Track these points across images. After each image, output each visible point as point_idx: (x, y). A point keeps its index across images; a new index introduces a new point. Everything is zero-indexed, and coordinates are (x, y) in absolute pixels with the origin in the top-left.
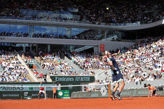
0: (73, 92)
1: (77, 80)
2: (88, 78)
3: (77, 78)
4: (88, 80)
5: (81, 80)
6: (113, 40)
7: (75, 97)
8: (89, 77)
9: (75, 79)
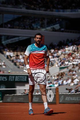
0: (6, 95)
1: (10, 79)
2: (24, 78)
3: (11, 77)
4: (24, 79)
5: (16, 80)
6: (54, 30)
7: (9, 100)
8: (26, 77)
9: (8, 78)
